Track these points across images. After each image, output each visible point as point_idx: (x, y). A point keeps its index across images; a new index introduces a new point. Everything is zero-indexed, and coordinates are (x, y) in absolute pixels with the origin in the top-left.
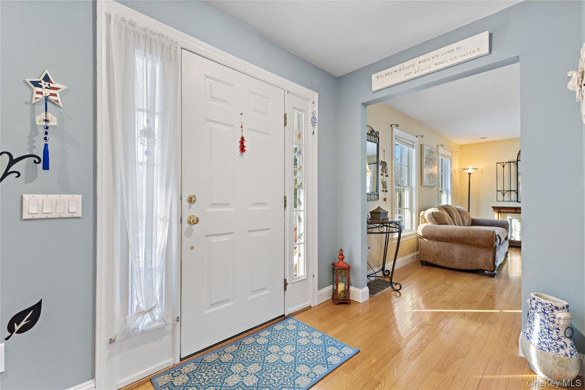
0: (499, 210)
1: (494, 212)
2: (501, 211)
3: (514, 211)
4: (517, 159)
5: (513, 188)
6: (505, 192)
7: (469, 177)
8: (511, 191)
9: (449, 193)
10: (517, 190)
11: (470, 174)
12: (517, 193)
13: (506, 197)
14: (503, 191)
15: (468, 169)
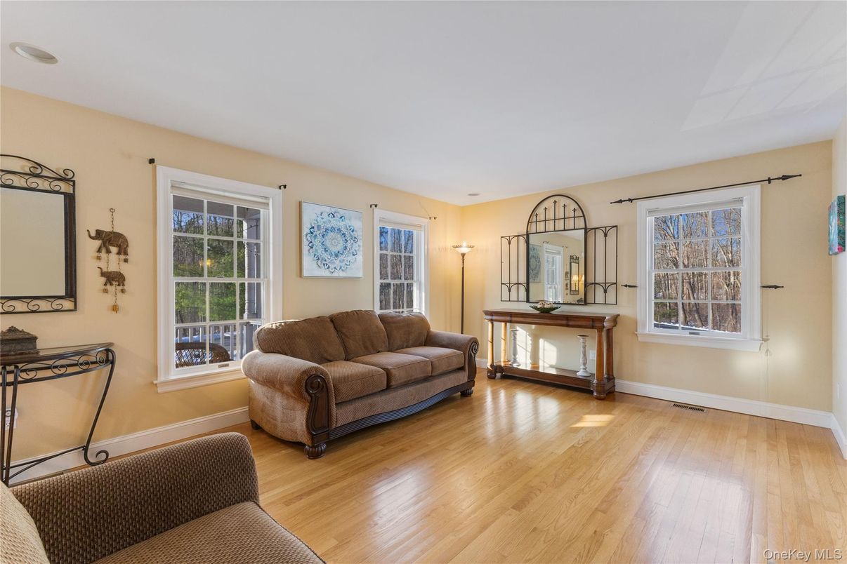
2: (494, 317)
4: (527, 231)
5: (522, 279)
6: (511, 285)
7: (463, 260)
8: (519, 284)
9: (423, 288)
10: (528, 283)
11: (463, 255)
12: (527, 288)
14: (508, 285)
15: (461, 247)
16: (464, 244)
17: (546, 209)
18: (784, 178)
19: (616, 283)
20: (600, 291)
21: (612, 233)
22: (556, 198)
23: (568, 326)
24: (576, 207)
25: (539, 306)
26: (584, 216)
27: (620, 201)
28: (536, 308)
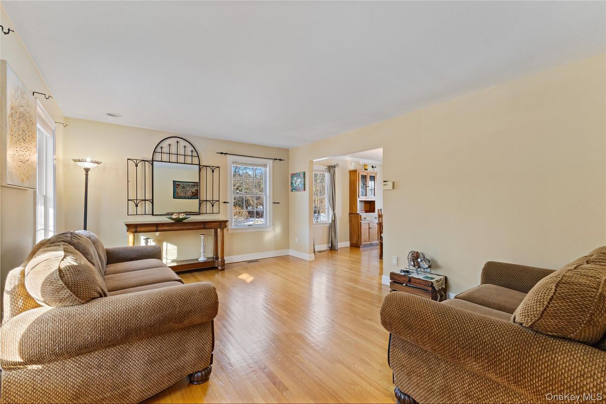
0: (134, 228)
1: (128, 233)
2: (139, 229)
3: (154, 228)
4: (153, 159)
5: (148, 197)
6: (138, 201)
7: (87, 175)
8: (145, 200)
9: (51, 203)
10: (153, 200)
11: (87, 170)
12: (152, 203)
13: (140, 210)
14: (135, 201)
15: (85, 161)
16: (88, 159)
17: (170, 145)
18: (280, 160)
19: (219, 201)
20: (209, 205)
21: (216, 171)
22: (179, 140)
23: (205, 228)
24: (193, 149)
25: (174, 217)
26: (198, 157)
27: (222, 153)
28: (171, 219)
